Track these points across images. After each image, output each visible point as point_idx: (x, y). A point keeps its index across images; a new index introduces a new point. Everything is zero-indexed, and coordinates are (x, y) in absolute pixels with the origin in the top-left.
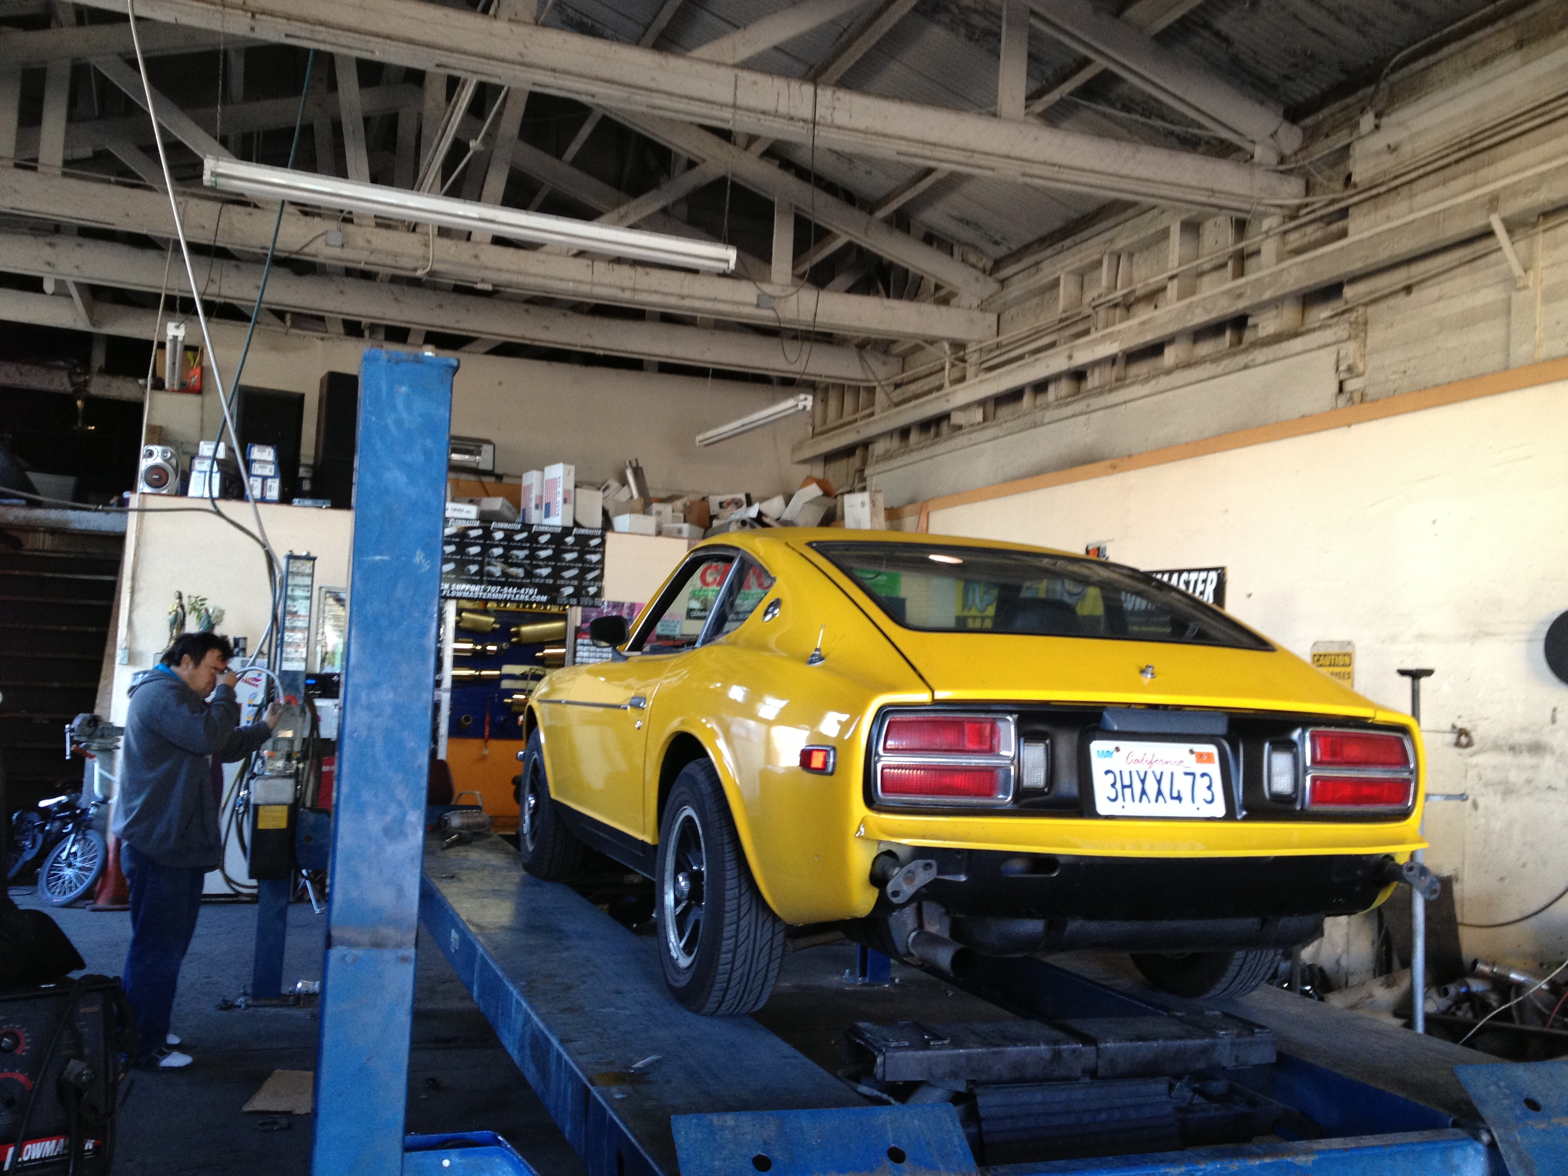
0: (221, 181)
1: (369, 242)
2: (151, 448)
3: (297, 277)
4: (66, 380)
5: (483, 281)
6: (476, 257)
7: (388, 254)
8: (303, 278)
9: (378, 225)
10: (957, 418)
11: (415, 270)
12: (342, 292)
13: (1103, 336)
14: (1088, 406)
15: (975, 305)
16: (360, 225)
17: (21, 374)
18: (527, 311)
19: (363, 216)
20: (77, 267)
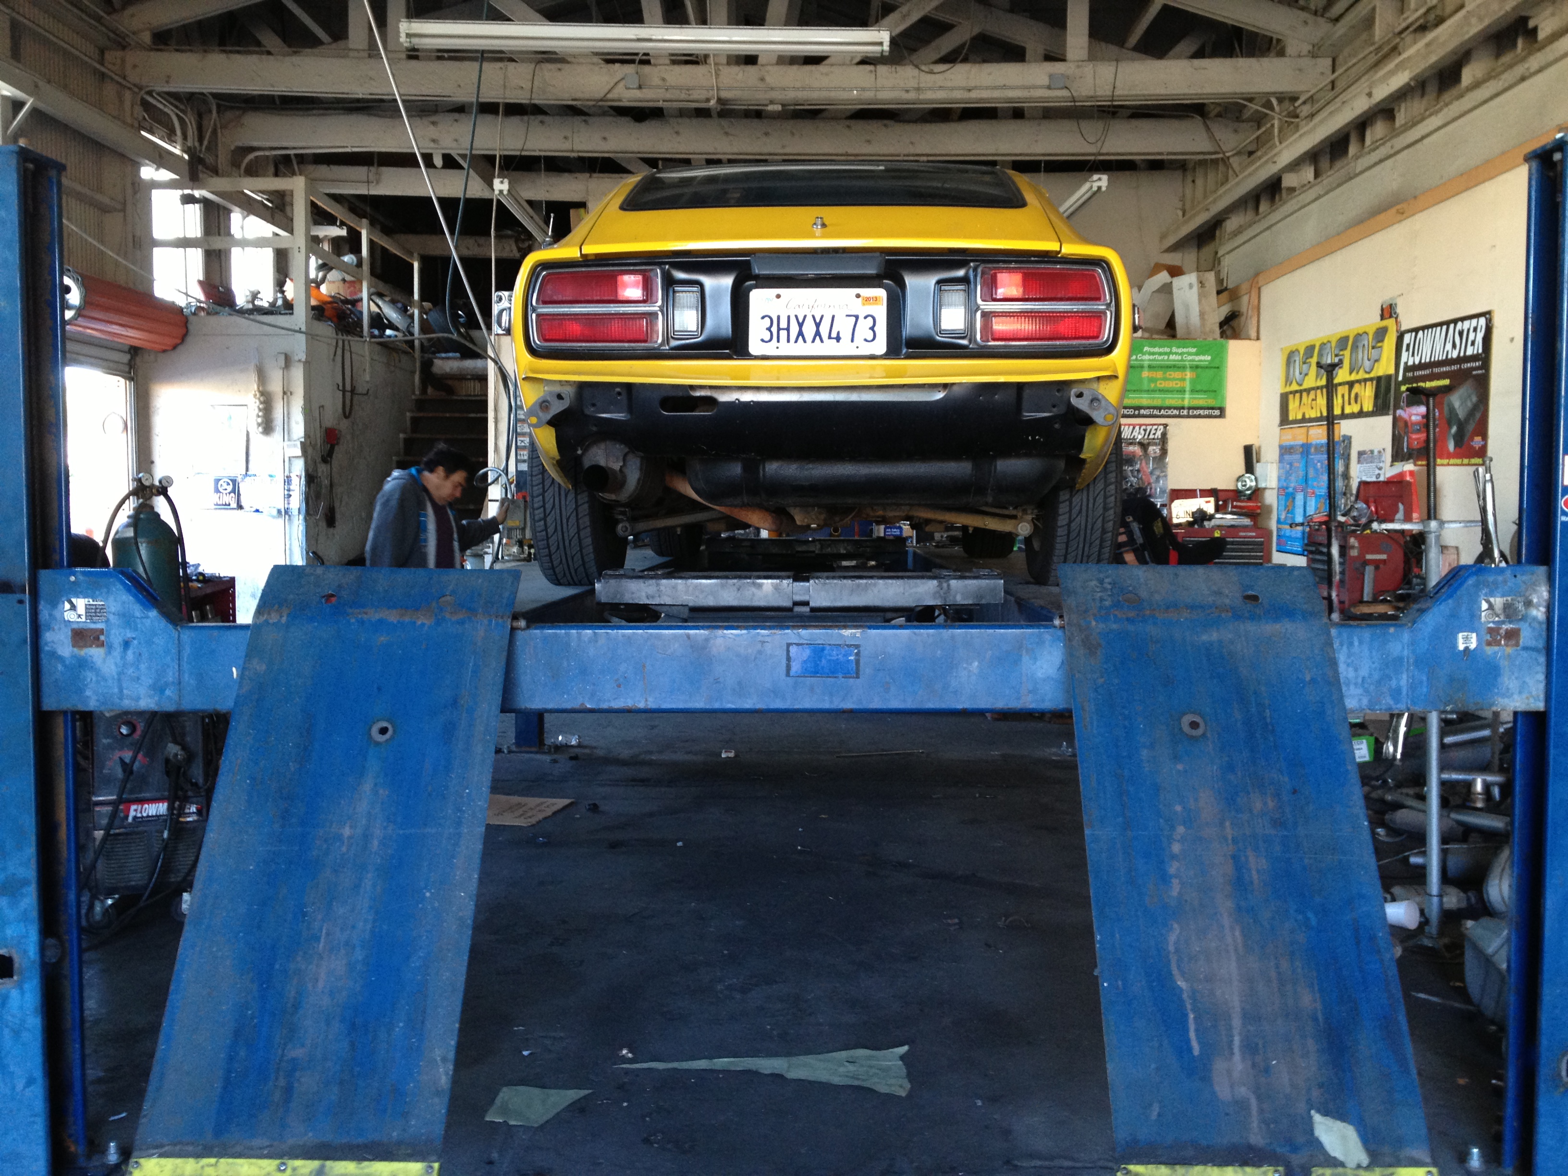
0: (415, 41)
1: (664, 80)
2: (500, 293)
3: (637, 124)
4: (514, 248)
5: (772, 102)
6: (762, 79)
7: (680, 88)
8: (643, 124)
9: (674, 62)
10: (1289, 180)
11: (708, 100)
12: (677, 133)
13: (1397, 66)
14: (1392, 147)
15: (1305, 52)
16: (655, 65)
17: (479, 245)
18: (849, 127)
19: (659, 56)
20: (456, 140)
